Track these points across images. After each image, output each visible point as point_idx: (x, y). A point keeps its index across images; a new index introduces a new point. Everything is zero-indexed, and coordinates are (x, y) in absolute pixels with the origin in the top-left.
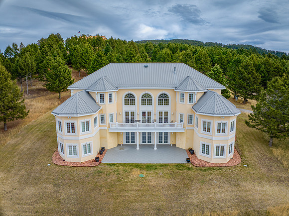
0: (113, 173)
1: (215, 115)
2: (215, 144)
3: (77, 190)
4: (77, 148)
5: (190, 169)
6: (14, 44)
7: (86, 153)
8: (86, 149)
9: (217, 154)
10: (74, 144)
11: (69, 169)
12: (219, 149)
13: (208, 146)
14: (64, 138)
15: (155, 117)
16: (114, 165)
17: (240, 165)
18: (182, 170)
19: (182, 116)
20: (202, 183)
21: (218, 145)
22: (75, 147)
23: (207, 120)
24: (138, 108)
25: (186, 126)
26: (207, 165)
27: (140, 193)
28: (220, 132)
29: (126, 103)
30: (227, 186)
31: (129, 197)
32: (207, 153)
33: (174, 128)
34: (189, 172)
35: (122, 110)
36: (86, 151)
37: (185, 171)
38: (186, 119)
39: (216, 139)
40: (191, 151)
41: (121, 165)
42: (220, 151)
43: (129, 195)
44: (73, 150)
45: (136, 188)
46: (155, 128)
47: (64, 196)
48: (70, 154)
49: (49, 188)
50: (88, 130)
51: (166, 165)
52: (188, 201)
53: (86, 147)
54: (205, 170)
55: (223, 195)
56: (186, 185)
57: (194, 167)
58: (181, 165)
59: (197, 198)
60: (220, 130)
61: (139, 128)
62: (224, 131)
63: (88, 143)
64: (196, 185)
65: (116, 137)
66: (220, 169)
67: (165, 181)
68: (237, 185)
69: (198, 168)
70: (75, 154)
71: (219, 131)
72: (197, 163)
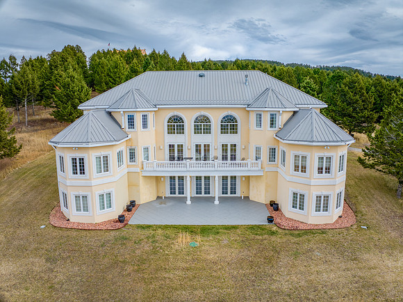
0: (146, 240)
1: (314, 144)
2: (315, 193)
3: (84, 267)
4: (89, 199)
5: (273, 233)
6: (11, 56)
7: (104, 208)
8: (103, 202)
9: (318, 210)
10: (84, 193)
11: (75, 233)
12: (320, 201)
13: (302, 196)
14: (68, 183)
15: (216, 152)
16: (149, 227)
17: (355, 227)
18: (262, 235)
19: (258, 150)
20: (296, 255)
21: (319, 193)
22: (85, 197)
23: (301, 153)
24: (189, 139)
26: (301, 227)
27: (190, 274)
28: (322, 173)
29: (171, 131)
30: (338, 261)
31: (171, 280)
32: (301, 208)
34: (273, 238)
35: (164, 141)
36: (104, 205)
37: (266, 236)
38: (265, 155)
39: (316, 185)
40: (274, 206)
41: (160, 227)
42: (322, 203)
43: (171, 276)
44: (82, 202)
45: (184, 265)
46: (217, 169)
47: (61, 277)
48: (77, 210)
49: (39, 264)
50: (108, 171)
51: (234, 227)
52: (273, 287)
53: (103, 199)
54: (299, 235)
55: (332, 275)
56: (269, 260)
57: (280, 231)
58: (259, 227)
59: (288, 281)
60: (322, 169)
61: (190, 170)
62: (328, 170)
63: (107, 191)
64: (284, 260)
65: (155, 184)
66: (323, 233)
67: (233, 254)
68: (355, 259)
69: (287, 232)
70: (86, 209)
71: (320, 170)
72: (284, 223)
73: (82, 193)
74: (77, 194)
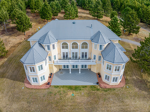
1: (114, 64)
9: (113, 81)
13: (109, 77)
14: (29, 74)
19: (95, 56)
20: (105, 100)
21: (114, 77)
22: (36, 78)
23: (110, 64)
25: (97, 62)
27: (72, 107)
28: (116, 71)
30: (117, 102)
31: (67, 110)
32: (108, 80)
33: (90, 63)
35: (61, 51)
37: (96, 91)
38: (97, 58)
40: (99, 76)
41: (62, 86)
48: (34, 82)
49: (25, 105)
50: (42, 69)
51: (86, 87)
53: (42, 78)
54: (106, 91)
55: (115, 108)
56: (96, 102)
57: (100, 88)
58: (94, 86)
63: (43, 75)
64: (101, 102)
66: (114, 90)
67: (85, 99)
68: (122, 102)
69: (103, 89)
72: (102, 85)
74: (33, 77)
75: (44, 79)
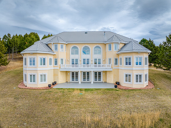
0: (60, 92)
1: (134, 51)
2: (135, 73)
5: (117, 90)
8: (42, 78)
9: (137, 81)
13: (130, 75)
14: (27, 69)
15: (92, 62)
16: (61, 89)
17: (154, 88)
18: (112, 91)
20: (128, 97)
21: (137, 74)
22: (34, 76)
23: (128, 56)
24: (80, 57)
25: (113, 66)
26: (130, 88)
27: (79, 103)
28: (138, 64)
29: (73, 53)
32: (130, 81)
33: (105, 68)
34: (117, 92)
36: (42, 80)
37: (114, 91)
38: (113, 62)
42: (139, 78)
43: (70, 104)
44: (33, 78)
46: (92, 68)
47: (20, 104)
48: (31, 82)
49: (11, 100)
50: (45, 65)
51: (100, 89)
56: (115, 98)
57: (120, 90)
58: (111, 89)
59: (124, 105)
61: (81, 68)
62: (140, 63)
63: (44, 74)
66: (141, 90)
67: (99, 96)
69: (123, 90)
70: (34, 81)
72: (122, 88)
73: (33, 73)
74: (31, 74)
75: (45, 81)
